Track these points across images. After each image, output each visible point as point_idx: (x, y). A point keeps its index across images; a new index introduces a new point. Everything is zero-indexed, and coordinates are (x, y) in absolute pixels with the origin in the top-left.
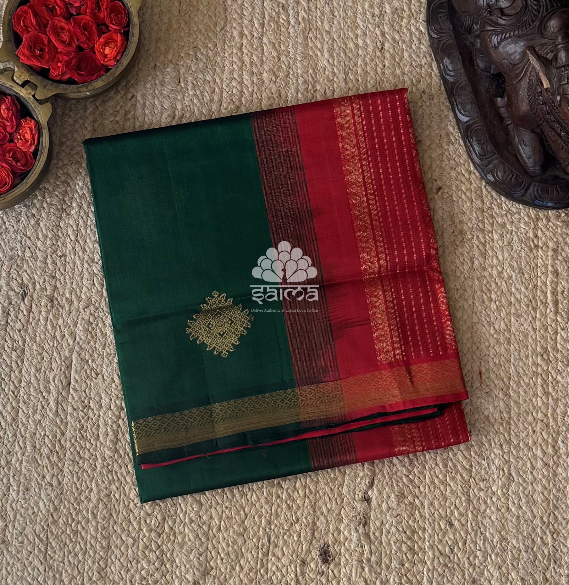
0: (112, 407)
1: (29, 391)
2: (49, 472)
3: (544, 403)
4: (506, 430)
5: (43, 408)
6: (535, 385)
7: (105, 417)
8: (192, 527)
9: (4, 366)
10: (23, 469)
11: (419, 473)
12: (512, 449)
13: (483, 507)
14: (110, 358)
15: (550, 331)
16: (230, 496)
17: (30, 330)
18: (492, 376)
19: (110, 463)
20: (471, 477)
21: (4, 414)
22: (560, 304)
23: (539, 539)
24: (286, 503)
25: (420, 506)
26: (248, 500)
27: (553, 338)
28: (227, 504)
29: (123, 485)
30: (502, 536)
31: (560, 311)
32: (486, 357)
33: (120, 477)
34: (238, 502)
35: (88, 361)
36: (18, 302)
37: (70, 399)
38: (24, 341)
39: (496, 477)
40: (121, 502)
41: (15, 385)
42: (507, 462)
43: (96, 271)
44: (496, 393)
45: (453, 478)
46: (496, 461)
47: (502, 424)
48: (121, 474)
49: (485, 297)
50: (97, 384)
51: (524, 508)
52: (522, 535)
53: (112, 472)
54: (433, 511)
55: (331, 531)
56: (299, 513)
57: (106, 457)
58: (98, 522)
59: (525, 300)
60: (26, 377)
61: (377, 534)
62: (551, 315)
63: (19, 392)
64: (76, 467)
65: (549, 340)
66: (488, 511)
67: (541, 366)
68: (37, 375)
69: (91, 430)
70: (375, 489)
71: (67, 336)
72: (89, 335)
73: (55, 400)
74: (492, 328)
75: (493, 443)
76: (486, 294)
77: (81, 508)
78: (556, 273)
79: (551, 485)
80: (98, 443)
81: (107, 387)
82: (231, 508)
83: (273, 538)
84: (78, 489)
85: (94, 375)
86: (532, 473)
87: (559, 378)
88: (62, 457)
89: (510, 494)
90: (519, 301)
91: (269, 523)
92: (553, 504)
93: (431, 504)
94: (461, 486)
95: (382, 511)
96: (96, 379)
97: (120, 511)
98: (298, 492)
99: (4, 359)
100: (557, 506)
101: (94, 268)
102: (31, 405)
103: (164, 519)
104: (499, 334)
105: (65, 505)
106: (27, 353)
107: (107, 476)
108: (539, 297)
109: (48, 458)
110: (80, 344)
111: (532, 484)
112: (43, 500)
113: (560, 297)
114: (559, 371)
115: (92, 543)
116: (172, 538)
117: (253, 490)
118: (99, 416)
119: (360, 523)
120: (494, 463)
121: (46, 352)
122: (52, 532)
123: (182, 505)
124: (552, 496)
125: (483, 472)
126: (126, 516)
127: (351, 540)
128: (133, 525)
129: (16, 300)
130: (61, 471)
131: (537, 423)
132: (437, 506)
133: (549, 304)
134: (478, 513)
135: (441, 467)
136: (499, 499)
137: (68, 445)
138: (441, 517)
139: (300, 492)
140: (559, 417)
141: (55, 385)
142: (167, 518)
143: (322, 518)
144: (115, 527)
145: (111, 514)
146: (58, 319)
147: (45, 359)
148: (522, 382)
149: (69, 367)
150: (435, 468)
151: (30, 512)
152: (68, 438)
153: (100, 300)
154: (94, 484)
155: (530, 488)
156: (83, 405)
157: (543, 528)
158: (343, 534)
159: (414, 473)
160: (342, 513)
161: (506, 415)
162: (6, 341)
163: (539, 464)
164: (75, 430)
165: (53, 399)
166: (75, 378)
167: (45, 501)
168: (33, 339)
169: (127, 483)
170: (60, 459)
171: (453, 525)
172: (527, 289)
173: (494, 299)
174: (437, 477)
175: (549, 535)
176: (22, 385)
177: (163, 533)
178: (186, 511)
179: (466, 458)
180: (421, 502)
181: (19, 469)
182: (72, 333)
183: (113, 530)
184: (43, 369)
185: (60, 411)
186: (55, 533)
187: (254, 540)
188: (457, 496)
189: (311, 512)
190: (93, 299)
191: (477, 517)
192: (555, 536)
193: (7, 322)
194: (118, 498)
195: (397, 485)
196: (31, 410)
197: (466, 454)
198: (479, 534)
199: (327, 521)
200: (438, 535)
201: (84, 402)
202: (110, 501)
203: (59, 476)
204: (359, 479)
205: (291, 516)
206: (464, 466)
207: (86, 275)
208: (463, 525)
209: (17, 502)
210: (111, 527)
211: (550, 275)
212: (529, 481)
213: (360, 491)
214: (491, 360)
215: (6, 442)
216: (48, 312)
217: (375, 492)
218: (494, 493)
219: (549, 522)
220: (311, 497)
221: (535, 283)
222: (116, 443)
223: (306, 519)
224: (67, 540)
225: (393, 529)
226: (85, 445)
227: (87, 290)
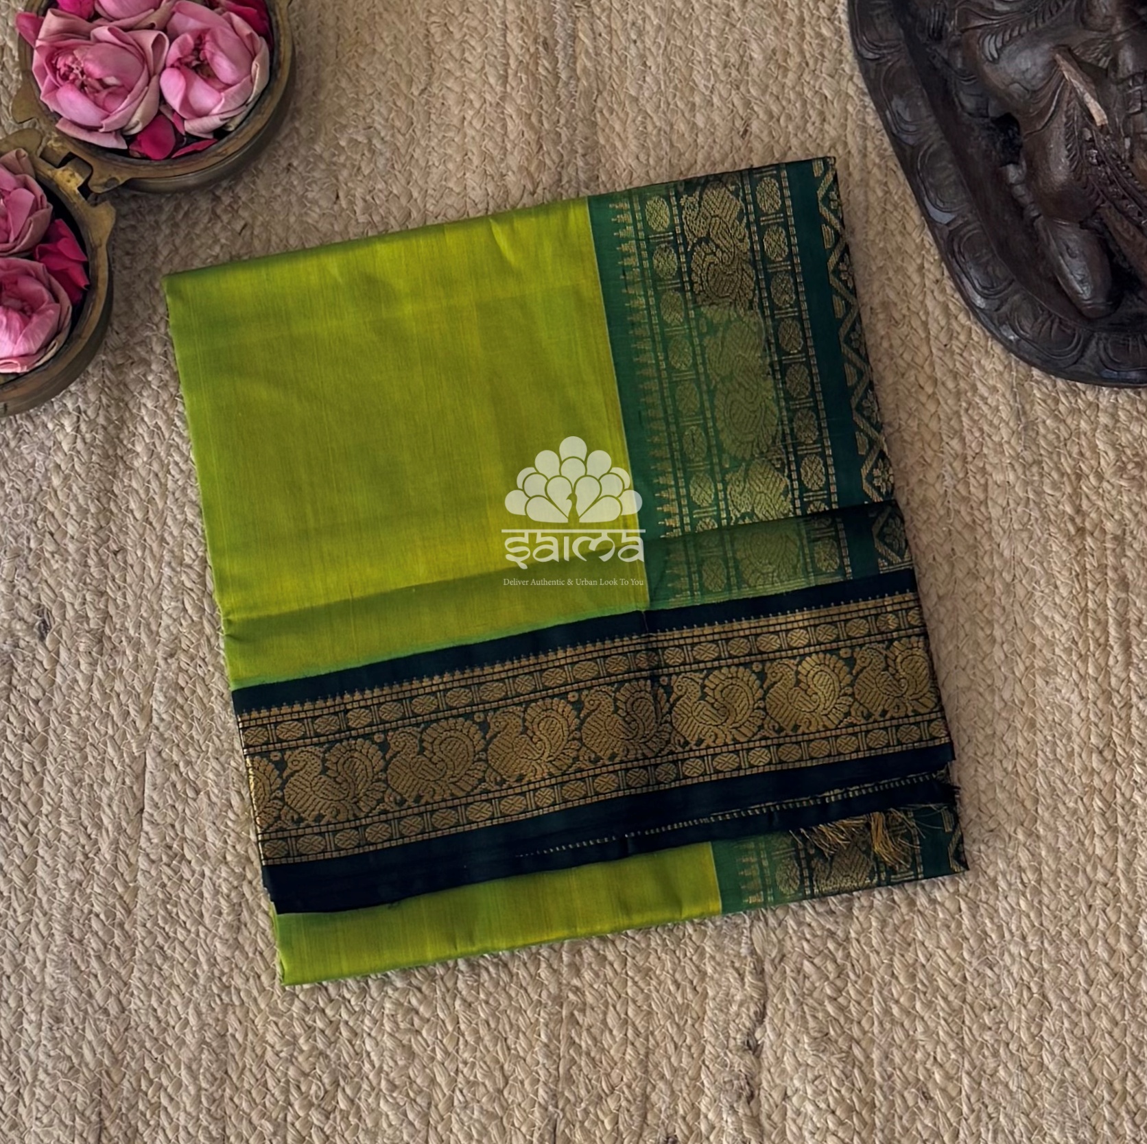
0: (229, 858)
1: (59, 822)
2: (100, 986)
3: (1106, 849)
4: (1033, 906)
5: (86, 856)
6: (1088, 811)
7: (214, 878)
8: (394, 1098)
9: (5, 773)
10: (48, 980)
11: (858, 992)
12: (1046, 945)
13: (991, 1063)
14: (222, 759)
15: (1115, 702)
16: (471, 1040)
17: (57, 699)
18: (1001, 796)
19: (226, 970)
20: (964, 1001)
21: (5, 868)
22: (1135, 648)
23: (1105, 1127)
24: (588, 1054)
25: (862, 1059)
26: (509, 1049)
27: (1123, 716)
28: (466, 1055)
29: (251, 1015)
30: (1031, 1121)
31: (1135, 660)
32: (987, 758)
33: (245, 999)
34: (488, 1051)
35: (177, 766)
36: (32, 642)
37: (143, 843)
38: (47, 723)
39: (1014, 1002)
40: (249, 1051)
41: (29, 812)
42: (1036, 971)
43: (188, 584)
44: (1011, 830)
45: (929, 1005)
46: (1015, 969)
47: (1024, 895)
48: (249, 992)
49: (981, 634)
50: (198, 811)
51: (1073, 1063)
52: (1071, 1119)
53: (229, 987)
54: (889, 1069)
55: (681, 1112)
56: (614, 1075)
57: (218, 959)
58: (200, 1089)
59: (1063, 639)
60: (52, 794)
61: (775, 1117)
62: (1118, 670)
63: (37, 825)
64: (156, 976)
65: (1116, 719)
66: (1002, 1073)
67: (1099, 774)
68: (75, 790)
69: (187, 902)
70: (768, 1027)
71: (132, 713)
72: (178, 710)
73: (111, 844)
74: (997, 698)
75: (1007, 935)
76: (982, 629)
77: (166, 1059)
78: (1124, 584)
79: (1127, 1017)
80: (201, 929)
81: (217, 817)
82: (473, 1064)
83: (561, 1126)
84: (159, 1021)
85: (191, 794)
86: (1087, 992)
87: (1137, 797)
88: (127, 956)
89: (1045, 1036)
90: (1050, 643)
91: (554, 1096)
92: (1133, 1053)
93: (886, 1056)
94: (945, 1020)
95: (784, 1071)
96: (195, 800)
97: (245, 1067)
98: (611, 1031)
99: (6, 759)
100: (1141, 1058)
101: (184, 578)
102: (61, 852)
103: (336, 1083)
104: (1012, 709)
105: (134, 1053)
106: (53, 745)
107: (219, 996)
108: (1093, 633)
109: (99, 958)
110: (161, 729)
111: (1088, 1015)
112: (90, 1043)
113: (1134, 632)
114: (1136, 782)
115: (191, 1130)
116: (353, 1121)
117: (519, 1029)
118: (203, 875)
119: (740, 1096)
120: (1010, 973)
121: (92, 744)
122: (108, 1107)
123: (372, 1054)
124: (1129, 1040)
125: (988, 993)
126: (259, 1076)
127: (722, 1131)
128: (273, 1095)
129: (27, 639)
130: (125, 984)
131: (1095, 891)
132: (897, 1060)
133: (1112, 648)
134: (981, 1076)
135: (902, 980)
136: (1022, 1047)
137: (140, 933)
138: (907, 1083)
139: (615, 1032)
140: (1139, 875)
141: (113, 813)
142: (342, 1083)
143: (661, 1085)
144: (236, 1100)
145: (226, 1072)
146: (114, 679)
147: (90, 759)
148: (1060, 806)
149: (140, 777)
150: (890, 983)
151: (64, 1066)
152: (139, 918)
153: (199, 640)
154: (191, 1011)
155: (1084, 1023)
156: (171, 853)
157: (1114, 1103)
158: (706, 1117)
159: (848, 993)
160: (703, 1076)
161: (1030, 877)
162: (8, 721)
163: (1100, 974)
164: (153, 903)
165: (107, 841)
166: (152, 799)
167: (94, 1044)
168: (65, 719)
169: (260, 1011)
170: (124, 963)
171: (931, 1098)
172: (1065, 617)
173: (999, 640)
174: (897, 1002)
175: (1126, 1117)
176: (44, 812)
177: (334, 1111)
178: (381, 1068)
179: (953, 964)
180: (864, 1050)
181: (39, 979)
182: (144, 707)
183: (231, 1104)
184: (87, 780)
185: (122, 866)
186: (115, 1109)
187: (524, 1129)
188: (938, 1042)
189: (639, 1074)
190: (183, 639)
191: (979, 1084)
192: (1138, 1119)
193: (10, 683)
194: (241, 1040)
195: (814, 1017)
196: (62, 860)
197: (953, 956)
198: (984, 1118)
199: (673, 1092)
200: (901, 1118)
201: (170, 848)
202: (225, 1046)
203: (121, 997)
204: (734, 1008)
205: (599, 1080)
206: (950, 980)
207: (168, 591)
208: (952, 1099)
209: (38, 1045)
210: (226, 1100)
211: (1112, 587)
212: (1083, 1008)
213: (739, 1030)
214: (998, 764)
215: (11, 923)
216: (93, 664)
217: (769, 1032)
218: (1013, 1035)
219: (1125, 1091)
220: (637, 1044)
221: (1083, 605)
222: (239, 928)
223: (629, 1087)
224: (140, 1124)
225: (810, 1108)
226: (175, 933)
227: (170, 622)
